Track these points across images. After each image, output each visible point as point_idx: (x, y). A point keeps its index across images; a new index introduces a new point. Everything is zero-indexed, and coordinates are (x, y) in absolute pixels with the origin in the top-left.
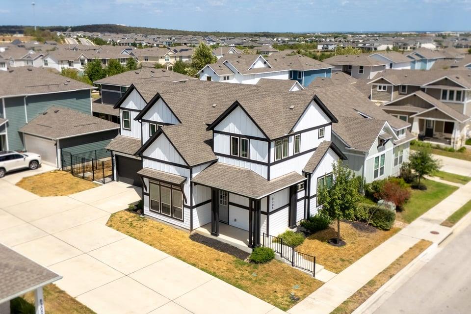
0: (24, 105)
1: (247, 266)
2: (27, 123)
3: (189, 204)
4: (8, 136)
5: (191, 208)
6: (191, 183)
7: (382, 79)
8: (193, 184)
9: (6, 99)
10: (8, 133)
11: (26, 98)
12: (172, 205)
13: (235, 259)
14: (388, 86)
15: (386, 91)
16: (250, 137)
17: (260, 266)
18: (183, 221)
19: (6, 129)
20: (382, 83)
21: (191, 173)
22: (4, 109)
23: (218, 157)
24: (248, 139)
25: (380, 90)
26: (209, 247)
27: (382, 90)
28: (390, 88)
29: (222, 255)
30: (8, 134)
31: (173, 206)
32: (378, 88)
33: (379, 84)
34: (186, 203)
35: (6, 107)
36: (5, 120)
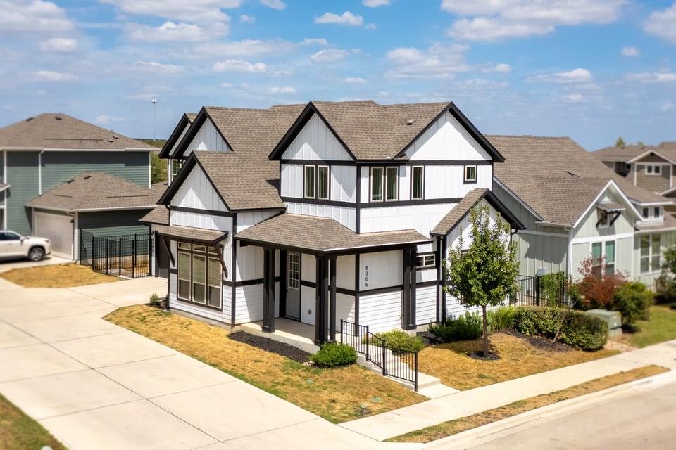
0: (38, 166)
1: (303, 371)
2: (40, 193)
3: (230, 279)
4: (8, 212)
5: (234, 285)
6: (235, 240)
7: (652, 154)
8: (238, 243)
9: (10, 153)
10: (8, 206)
11: (42, 155)
12: (207, 285)
13: (288, 360)
14: (663, 167)
15: (660, 174)
16: (331, 163)
17: (325, 372)
18: (221, 310)
19: (6, 200)
20: (653, 161)
21: (235, 223)
22: (5, 168)
23: (286, 204)
24: (328, 167)
25: (650, 174)
26: (253, 346)
27: (653, 173)
28: (666, 169)
29: (268, 356)
30: (8, 209)
31: (209, 285)
32: (646, 170)
33: (647, 164)
34: (227, 277)
35: (8, 165)
36: (5, 185)
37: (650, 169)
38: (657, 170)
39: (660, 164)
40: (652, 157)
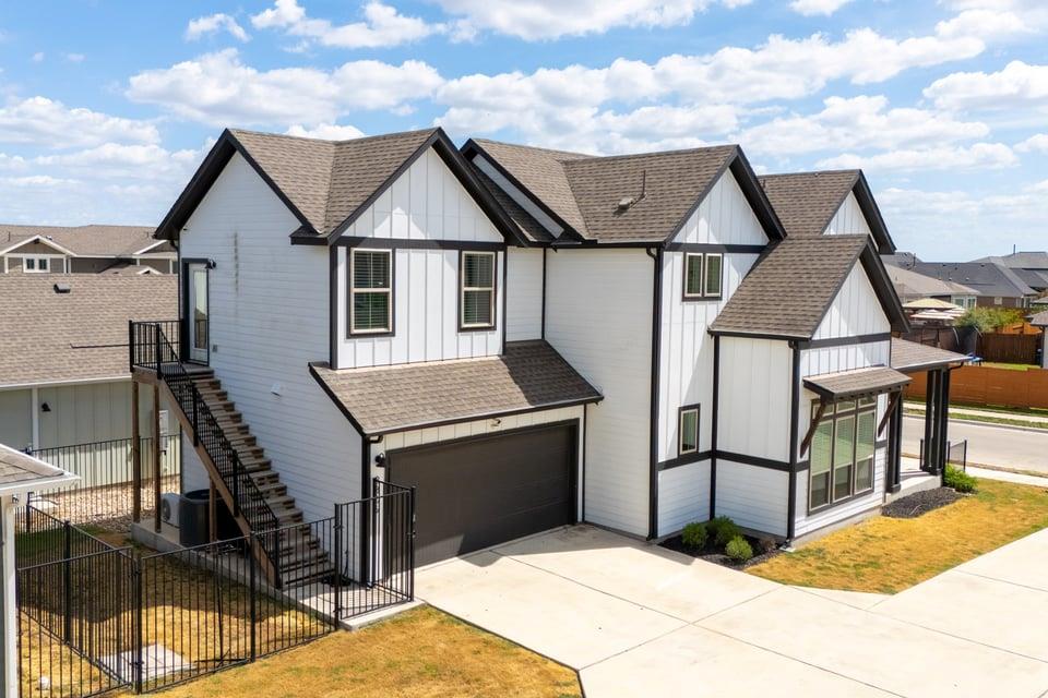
3: (883, 437)
12: (855, 462)
18: (872, 491)
31: (858, 460)
34: (879, 435)
37: (30, 264)
38: (43, 264)
39: (48, 257)
40: (37, 245)
